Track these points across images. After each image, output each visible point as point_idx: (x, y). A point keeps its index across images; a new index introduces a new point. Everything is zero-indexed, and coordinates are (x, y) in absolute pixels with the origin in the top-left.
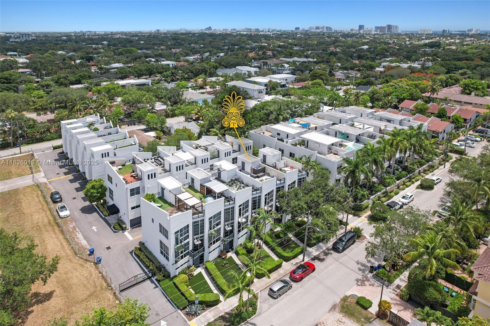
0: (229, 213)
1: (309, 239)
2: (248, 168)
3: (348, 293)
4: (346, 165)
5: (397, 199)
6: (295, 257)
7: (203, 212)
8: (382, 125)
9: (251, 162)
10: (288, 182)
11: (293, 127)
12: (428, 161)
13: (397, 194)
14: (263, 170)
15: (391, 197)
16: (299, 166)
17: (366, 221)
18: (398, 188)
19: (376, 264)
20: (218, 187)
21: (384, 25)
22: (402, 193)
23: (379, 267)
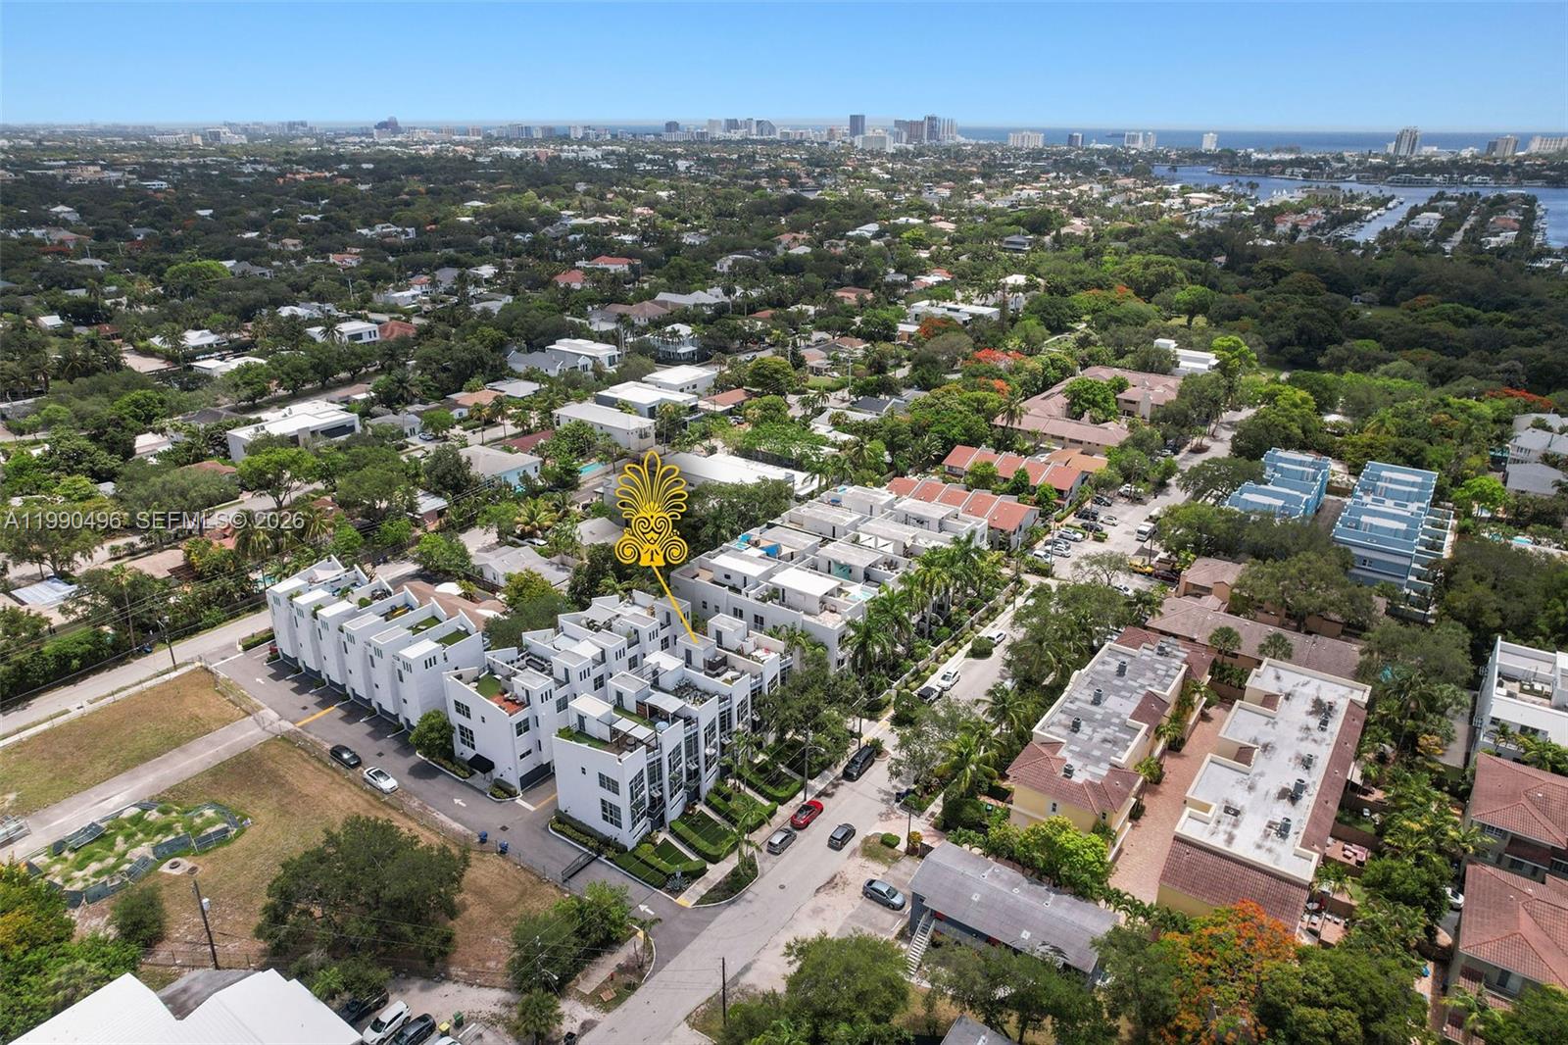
0: (692, 742)
1: (810, 768)
2: (698, 660)
3: (870, 833)
4: (852, 633)
5: (934, 682)
6: (793, 796)
7: (659, 746)
8: (907, 534)
9: (702, 648)
10: (768, 679)
11: (751, 559)
12: (987, 601)
13: (933, 672)
14: (724, 662)
15: (925, 679)
16: (781, 645)
17: (888, 726)
18: (937, 660)
19: (904, 789)
20: (670, 704)
21: (918, 116)
22: (942, 670)
23: (908, 792)
